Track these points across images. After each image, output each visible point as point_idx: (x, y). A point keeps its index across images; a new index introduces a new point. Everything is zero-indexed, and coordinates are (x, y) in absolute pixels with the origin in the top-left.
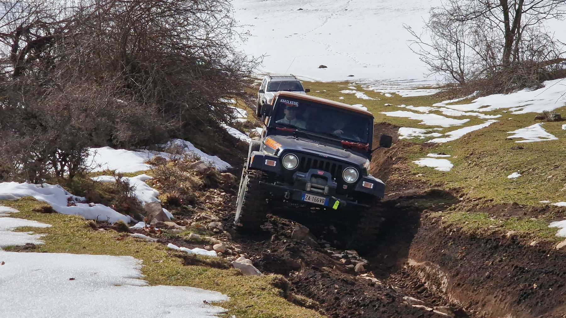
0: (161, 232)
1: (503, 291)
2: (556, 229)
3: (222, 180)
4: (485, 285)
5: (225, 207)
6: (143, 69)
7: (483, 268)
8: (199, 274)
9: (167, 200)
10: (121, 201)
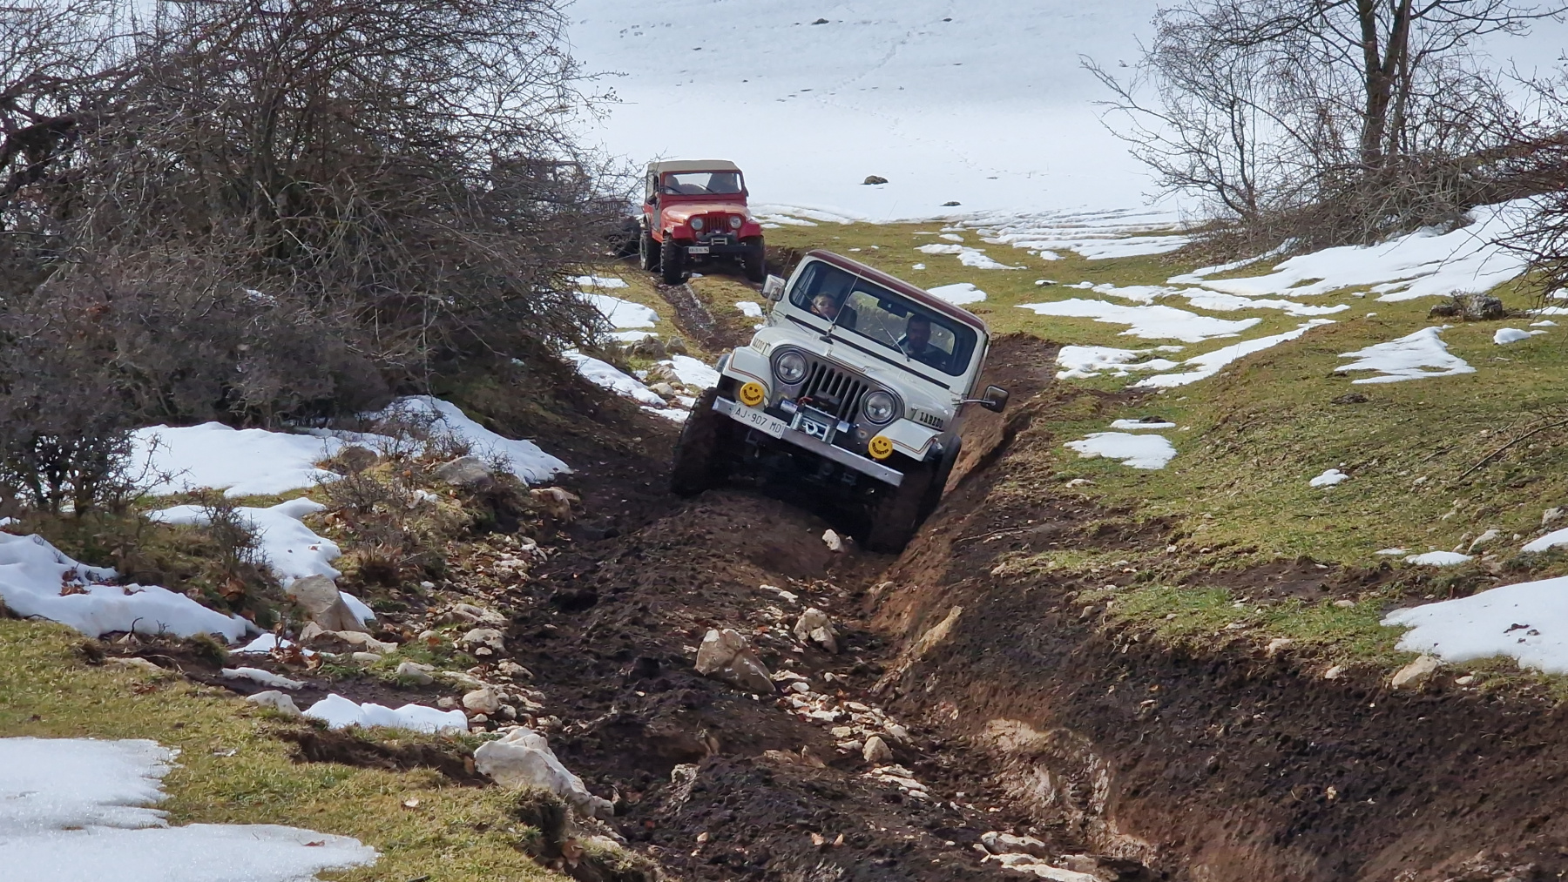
0: (321, 660)
1: (1246, 808)
2: (1402, 629)
3: (532, 508)
4: (1204, 792)
5: (528, 584)
6: (319, 202)
7: (1201, 745)
9: (360, 570)
10: (218, 577)
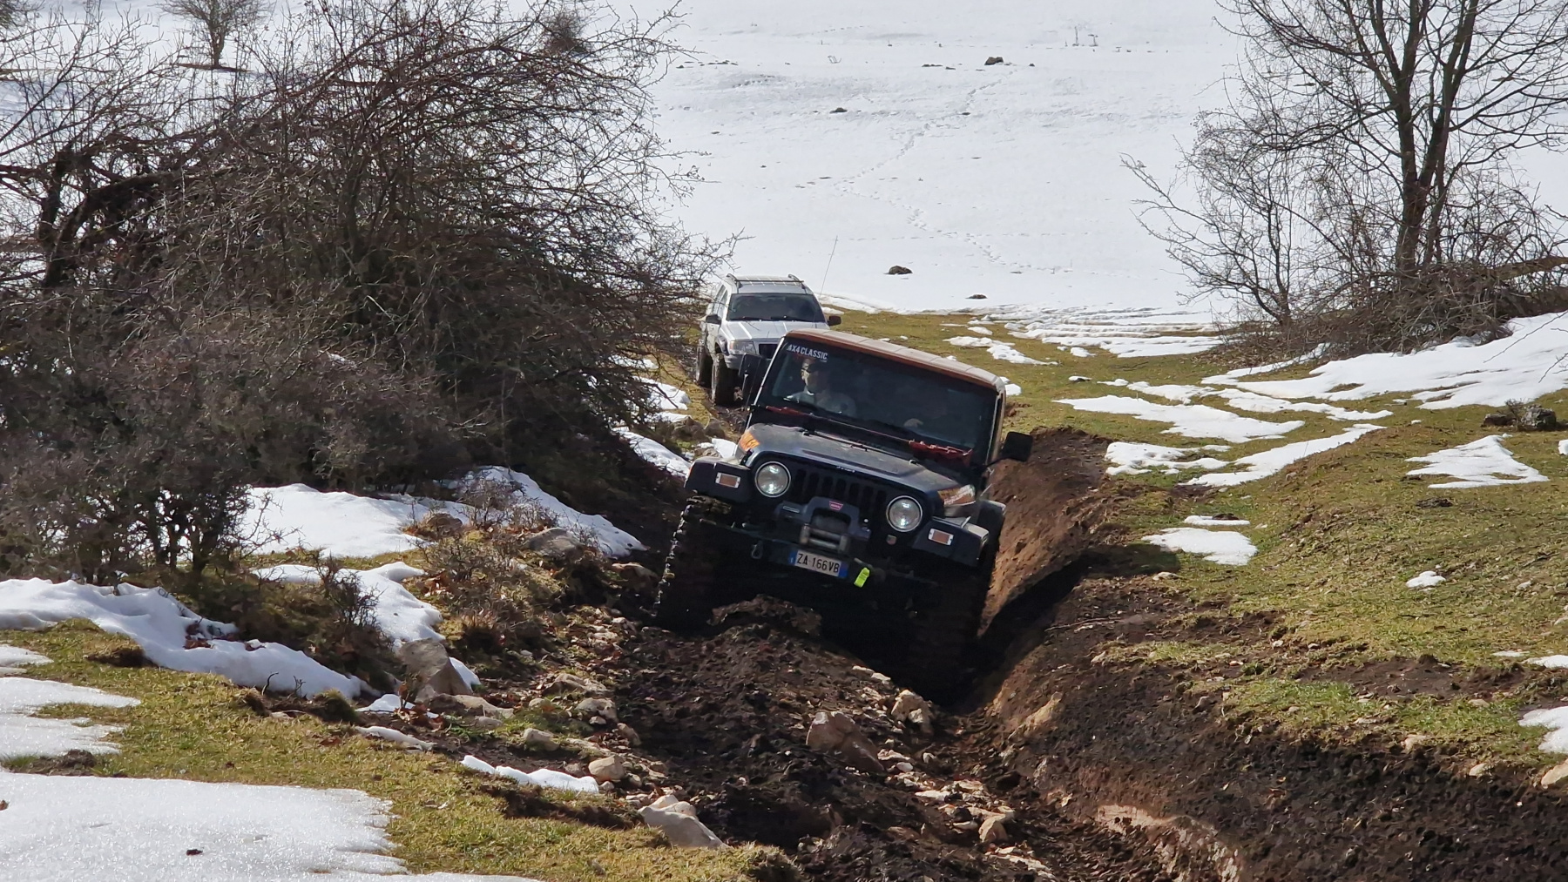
0: (446, 724)
2: (1542, 731)
3: (616, 583)
5: (623, 657)
6: (401, 270)
7: (1337, 838)
8: (547, 841)
9: (463, 635)
10: (334, 636)
